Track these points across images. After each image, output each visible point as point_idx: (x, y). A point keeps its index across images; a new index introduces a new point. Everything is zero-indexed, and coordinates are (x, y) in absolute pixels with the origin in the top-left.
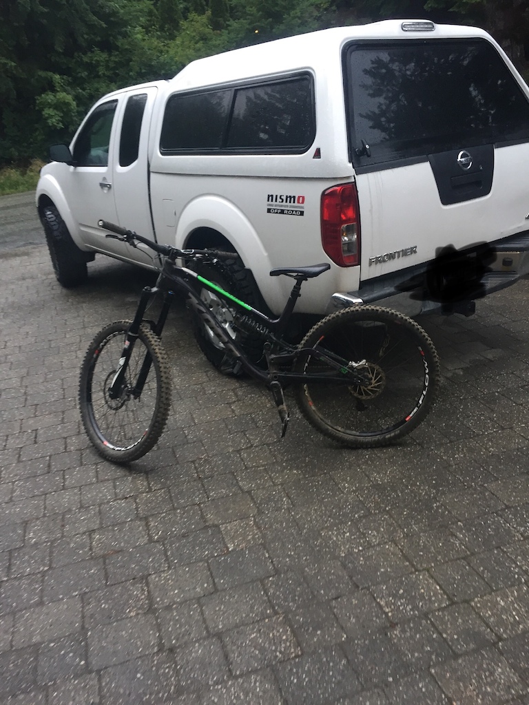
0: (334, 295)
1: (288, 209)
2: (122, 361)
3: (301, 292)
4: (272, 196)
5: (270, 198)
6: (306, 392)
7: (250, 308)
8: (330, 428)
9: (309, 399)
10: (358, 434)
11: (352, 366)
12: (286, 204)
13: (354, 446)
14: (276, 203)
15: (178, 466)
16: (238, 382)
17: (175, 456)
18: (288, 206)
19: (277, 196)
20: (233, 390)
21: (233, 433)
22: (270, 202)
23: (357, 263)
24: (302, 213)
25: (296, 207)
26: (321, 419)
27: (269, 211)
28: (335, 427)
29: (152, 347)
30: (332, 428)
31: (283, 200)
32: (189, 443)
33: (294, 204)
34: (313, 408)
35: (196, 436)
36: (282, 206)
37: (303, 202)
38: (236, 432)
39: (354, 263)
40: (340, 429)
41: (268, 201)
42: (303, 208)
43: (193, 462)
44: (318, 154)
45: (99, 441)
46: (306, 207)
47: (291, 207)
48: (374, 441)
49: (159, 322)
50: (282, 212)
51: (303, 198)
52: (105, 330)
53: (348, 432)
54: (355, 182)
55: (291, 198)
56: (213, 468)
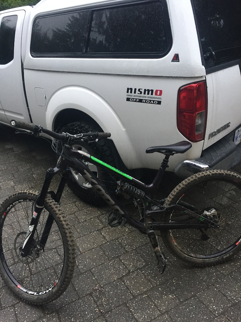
0: (185, 162)
1: (146, 99)
2: (31, 228)
3: (169, 164)
4: (131, 89)
5: (130, 90)
6: (171, 234)
7: (131, 178)
8: (187, 256)
9: (173, 238)
10: (204, 257)
11: (206, 215)
12: (145, 95)
13: (203, 266)
14: (135, 94)
15: (80, 301)
16: (99, 210)
17: (75, 290)
18: (147, 97)
19: (135, 89)
20: (98, 217)
21: (112, 260)
22: (129, 93)
23: (202, 138)
24: (159, 103)
25: (155, 98)
26: (181, 251)
27: (128, 99)
28: (190, 255)
29: (57, 216)
30: (188, 255)
31: (141, 93)
32: (81, 274)
33: (152, 96)
34: (176, 244)
35: (85, 266)
36: (140, 96)
37: (161, 94)
38: (113, 258)
39: (201, 139)
40: (192, 255)
41: (128, 92)
42: (160, 98)
43: (91, 294)
44: (176, 58)
45: (13, 285)
46: (163, 98)
47: (149, 97)
48: (216, 261)
49: (58, 191)
50: (141, 101)
51: (161, 91)
52: (11, 198)
53: (198, 256)
54: (205, 80)
55: (148, 91)
56: (108, 300)
